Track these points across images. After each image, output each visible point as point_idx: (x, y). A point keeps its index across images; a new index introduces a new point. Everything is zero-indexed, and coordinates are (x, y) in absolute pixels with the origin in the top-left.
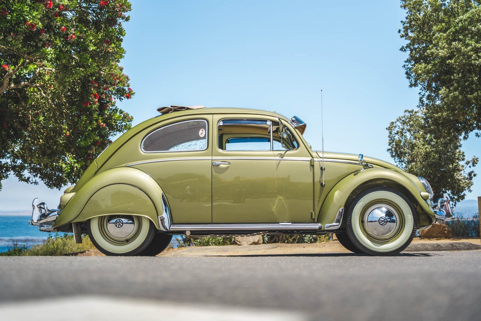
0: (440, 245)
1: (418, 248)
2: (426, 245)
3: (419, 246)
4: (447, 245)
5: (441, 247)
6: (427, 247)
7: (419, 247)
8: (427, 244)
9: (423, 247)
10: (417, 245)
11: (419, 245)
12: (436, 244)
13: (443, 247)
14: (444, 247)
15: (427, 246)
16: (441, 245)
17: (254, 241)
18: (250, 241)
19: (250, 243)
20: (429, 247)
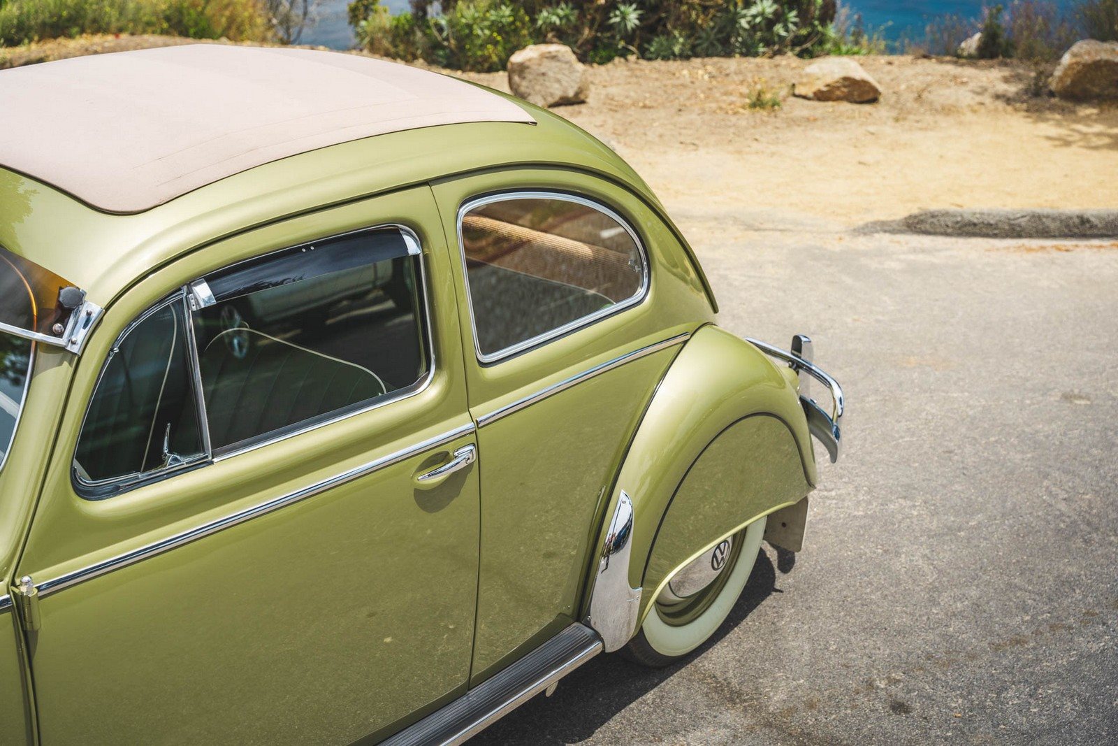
0: (1088, 221)
1: (1020, 226)
2: (1044, 220)
3: (1023, 222)
4: (1112, 217)
5: (1092, 227)
6: (1048, 227)
7: (1023, 224)
8: (1047, 217)
9: (1034, 225)
10: (1018, 218)
11: (1023, 217)
12: (1078, 217)
13: (1096, 226)
14: (1100, 225)
15: (1048, 222)
16: (1092, 219)
17: (565, 95)
18: (552, 95)
19: (551, 100)
20: (1053, 226)
